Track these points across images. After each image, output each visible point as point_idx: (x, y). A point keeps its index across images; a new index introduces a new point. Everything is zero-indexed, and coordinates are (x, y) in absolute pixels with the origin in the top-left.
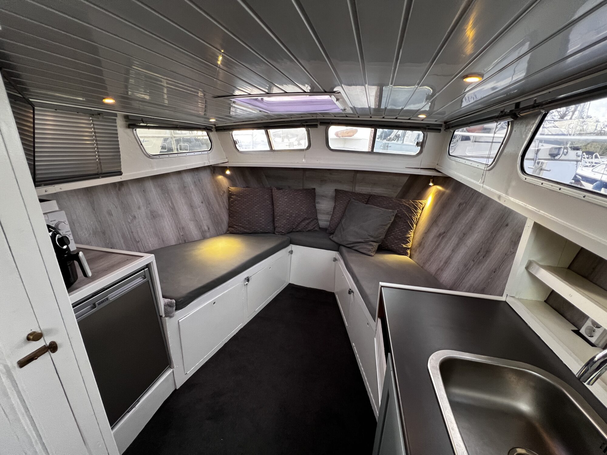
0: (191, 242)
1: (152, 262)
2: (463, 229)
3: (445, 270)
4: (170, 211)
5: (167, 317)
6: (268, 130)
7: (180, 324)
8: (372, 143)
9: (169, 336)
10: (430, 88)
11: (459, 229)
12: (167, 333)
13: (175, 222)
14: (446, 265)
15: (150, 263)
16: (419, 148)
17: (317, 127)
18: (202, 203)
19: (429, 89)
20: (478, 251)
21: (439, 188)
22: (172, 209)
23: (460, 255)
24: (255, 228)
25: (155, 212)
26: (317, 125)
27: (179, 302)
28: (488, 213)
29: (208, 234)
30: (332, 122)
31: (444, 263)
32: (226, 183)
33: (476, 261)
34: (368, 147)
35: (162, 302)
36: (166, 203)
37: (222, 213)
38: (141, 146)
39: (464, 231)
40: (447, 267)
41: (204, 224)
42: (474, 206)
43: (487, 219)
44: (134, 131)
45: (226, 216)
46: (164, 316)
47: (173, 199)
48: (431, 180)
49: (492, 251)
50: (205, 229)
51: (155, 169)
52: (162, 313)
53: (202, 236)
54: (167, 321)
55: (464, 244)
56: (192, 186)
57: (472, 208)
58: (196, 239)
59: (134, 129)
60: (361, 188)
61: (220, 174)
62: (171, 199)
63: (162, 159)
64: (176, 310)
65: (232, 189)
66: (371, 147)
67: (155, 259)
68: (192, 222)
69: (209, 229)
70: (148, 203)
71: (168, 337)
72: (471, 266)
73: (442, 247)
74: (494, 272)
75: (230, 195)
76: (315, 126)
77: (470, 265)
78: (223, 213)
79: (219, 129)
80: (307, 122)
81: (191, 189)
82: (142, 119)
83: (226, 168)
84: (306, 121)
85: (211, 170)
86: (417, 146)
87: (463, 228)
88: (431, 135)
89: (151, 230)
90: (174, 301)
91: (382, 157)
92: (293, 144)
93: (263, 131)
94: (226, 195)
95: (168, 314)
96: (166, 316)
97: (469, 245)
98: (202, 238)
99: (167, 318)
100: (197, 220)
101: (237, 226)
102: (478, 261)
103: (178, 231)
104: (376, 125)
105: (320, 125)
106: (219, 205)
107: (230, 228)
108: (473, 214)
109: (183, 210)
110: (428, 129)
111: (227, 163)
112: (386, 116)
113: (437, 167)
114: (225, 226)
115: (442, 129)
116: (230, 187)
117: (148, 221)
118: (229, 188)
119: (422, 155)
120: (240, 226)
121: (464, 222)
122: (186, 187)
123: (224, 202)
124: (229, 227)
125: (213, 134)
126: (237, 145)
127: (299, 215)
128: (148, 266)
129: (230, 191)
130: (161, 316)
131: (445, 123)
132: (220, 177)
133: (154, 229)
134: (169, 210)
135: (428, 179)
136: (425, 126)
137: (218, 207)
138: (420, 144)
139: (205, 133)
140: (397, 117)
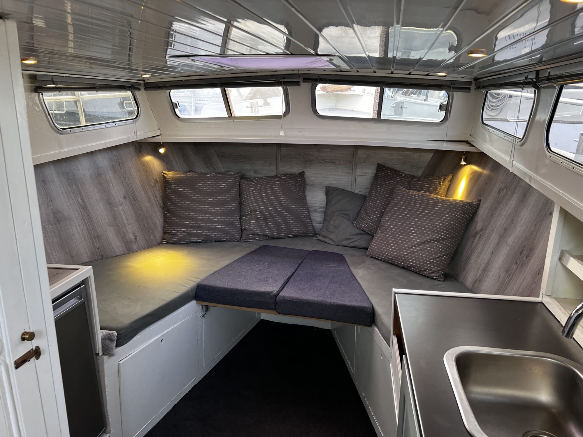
0: (112, 257)
1: (90, 276)
2: (504, 224)
3: (484, 280)
4: (81, 211)
5: (106, 355)
6: (226, 89)
7: (121, 367)
8: (377, 107)
9: (106, 384)
10: (454, 31)
11: (499, 223)
12: (104, 381)
13: (87, 228)
14: (485, 274)
15: (87, 278)
16: (444, 113)
17: (299, 85)
18: (125, 198)
19: (452, 33)
20: (521, 250)
21: (475, 168)
22: (83, 207)
23: (501, 258)
24: (206, 235)
25: (59, 212)
26: (299, 82)
27: (122, 334)
28: (532, 200)
29: (135, 246)
30: (320, 78)
31: (482, 272)
32: (158, 166)
33: (519, 264)
34: (372, 113)
35: (100, 334)
36: (74, 199)
37: (154, 214)
38: (49, 116)
39: (505, 225)
40: (486, 275)
41: (129, 231)
42: (516, 191)
43: (530, 208)
44: (41, 96)
45: (160, 218)
46: (101, 354)
47: (83, 194)
48: (463, 157)
49: (536, 248)
50: (130, 238)
51: (65, 150)
52: (99, 350)
53: (127, 249)
54: (105, 361)
55: (506, 243)
56: (110, 173)
57: (513, 195)
58: (118, 252)
59: (41, 93)
60: (365, 171)
61: (149, 154)
62: (81, 193)
63: (74, 134)
64: (118, 346)
65: (169, 174)
66: (376, 112)
67: (93, 273)
68: (111, 228)
69: (136, 238)
70: (49, 199)
71: (104, 384)
72: (514, 270)
73: (480, 249)
74: (538, 274)
75: (166, 183)
76: (297, 83)
77: (512, 270)
78: (156, 214)
79: (149, 86)
80: (284, 78)
81: (108, 177)
82: (52, 78)
83: (159, 145)
84: (284, 76)
85: (136, 148)
86: (441, 111)
87: (504, 221)
88: (458, 96)
89: (54, 240)
90: (115, 333)
91: (394, 127)
92: (257, 104)
93: (218, 91)
94: (159, 186)
95: (107, 351)
96: (103, 354)
97: (510, 244)
98: (127, 252)
99: (105, 357)
100: (119, 225)
101: (178, 231)
102: (521, 263)
103: (93, 241)
104: (383, 82)
105: (304, 82)
106: (149, 200)
107: (166, 236)
108: (514, 202)
109: (97, 210)
110: (453, 88)
111: (160, 137)
112: (395, 70)
113: (470, 139)
114: (158, 233)
115: (473, 87)
116: (164, 172)
117: (51, 227)
118: (162, 172)
119: (447, 124)
120: (184, 232)
121: (505, 213)
122: (101, 174)
123: (156, 197)
124: (165, 233)
125: (141, 94)
126: (177, 111)
127: (275, 213)
128: (85, 282)
129: (164, 178)
130: (98, 355)
131: (476, 79)
132: (149, 158)
133: (58, 239)
134: (79, 210)
135: (460, 155)
136: (448, 84)
137: (148, 204)
138: (445, 108)
139: (129, 93)
140: (411, 71)
